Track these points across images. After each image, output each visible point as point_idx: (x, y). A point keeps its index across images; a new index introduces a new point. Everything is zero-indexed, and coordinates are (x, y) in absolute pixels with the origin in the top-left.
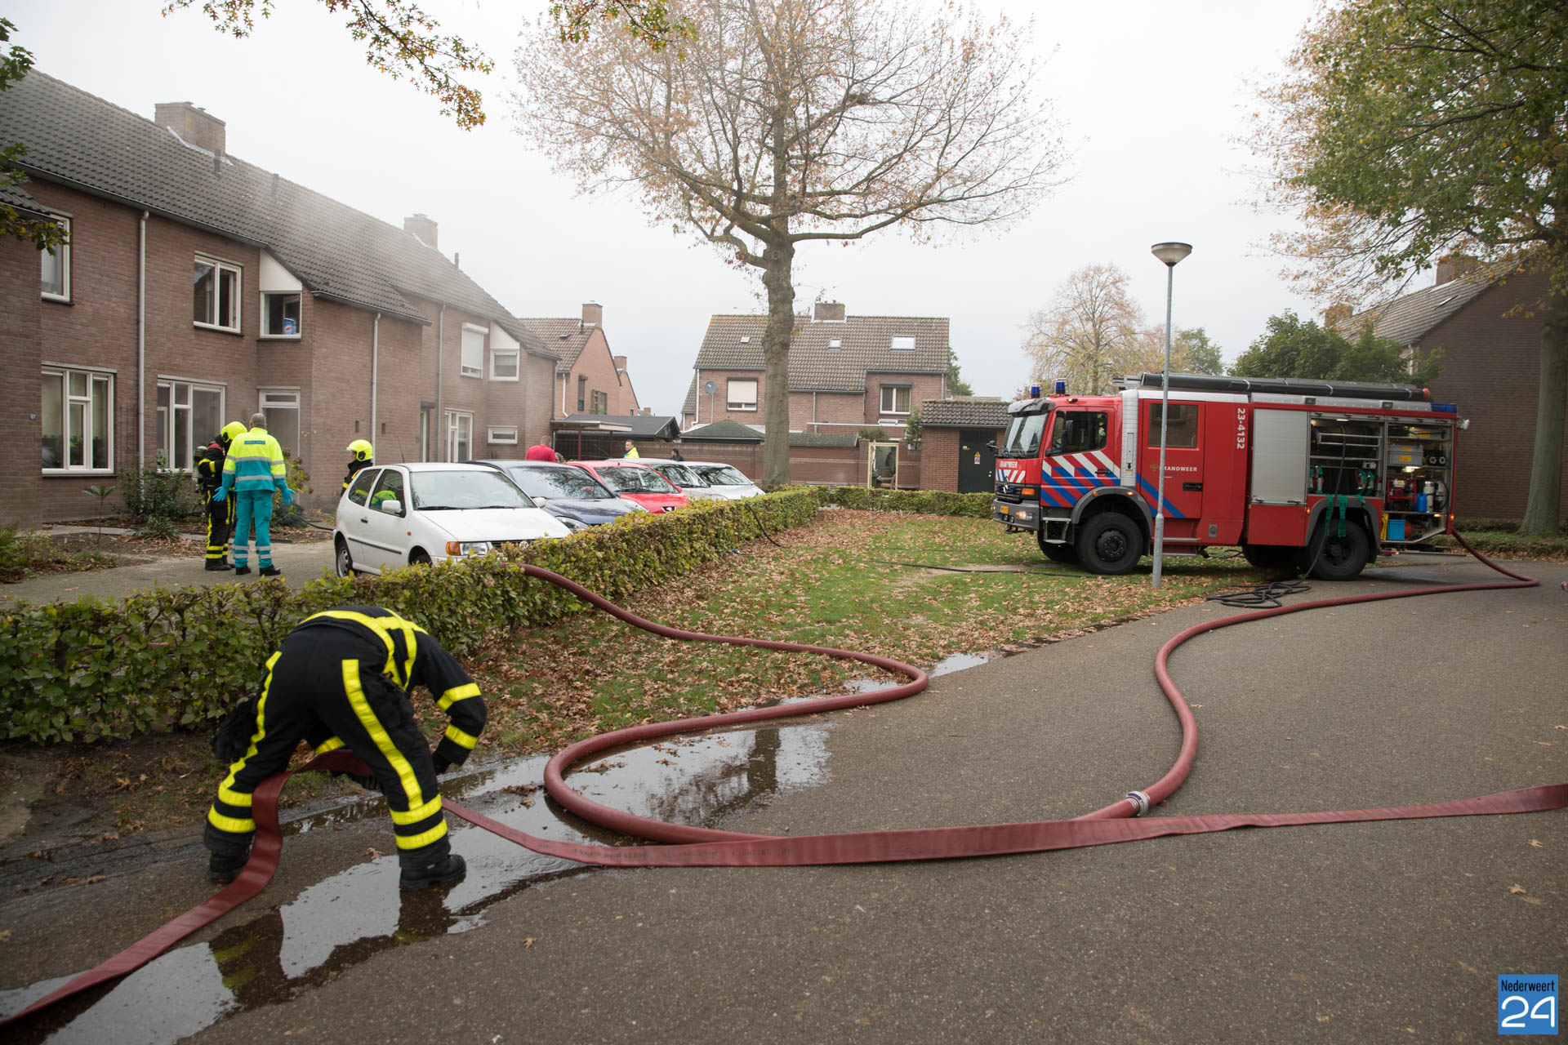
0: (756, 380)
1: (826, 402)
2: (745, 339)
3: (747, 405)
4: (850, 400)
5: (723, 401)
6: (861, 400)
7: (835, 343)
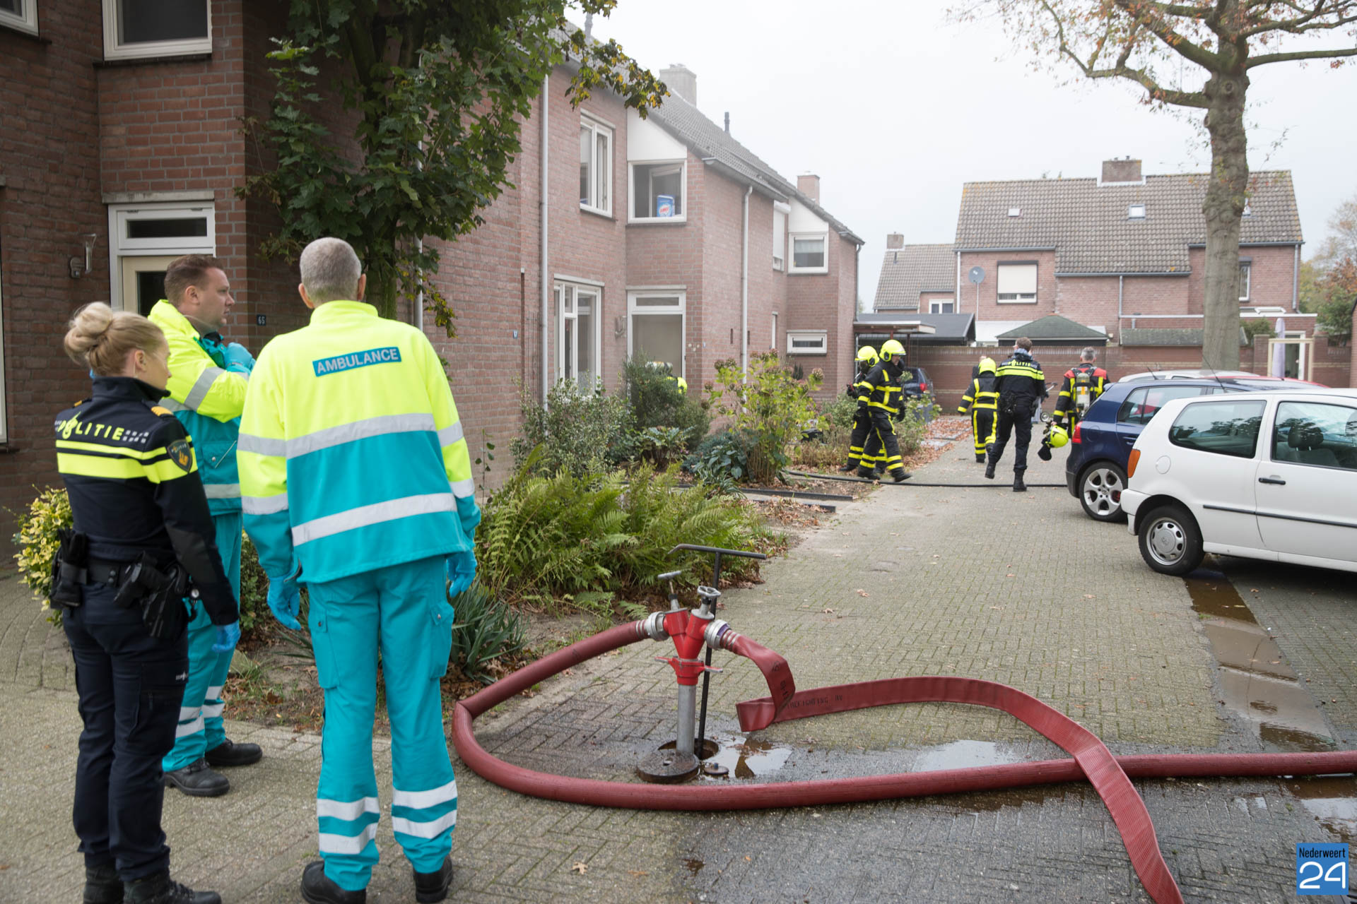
0: (1035, 263)
1: (1134, 286)
2: (1014, 212)
3: (1023, 295)
4: (1170, 285)
5: (992, 291)
6: (1184, 285)
7: (1137, 212)
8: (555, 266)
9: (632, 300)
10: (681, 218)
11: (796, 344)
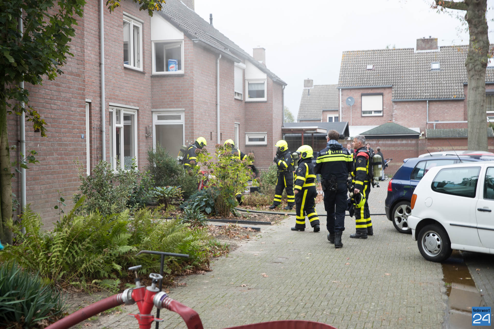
0: (382, 94)
1: (435, 106)
2: (369, 67)
3: (375, 112)
4: (454, 105)
5: (359, 110)
6: (461, 105)
7: (436, 66)
8: (109, 98)
9: (155, 117)
10: (181, 72)
11: (250, 140)
